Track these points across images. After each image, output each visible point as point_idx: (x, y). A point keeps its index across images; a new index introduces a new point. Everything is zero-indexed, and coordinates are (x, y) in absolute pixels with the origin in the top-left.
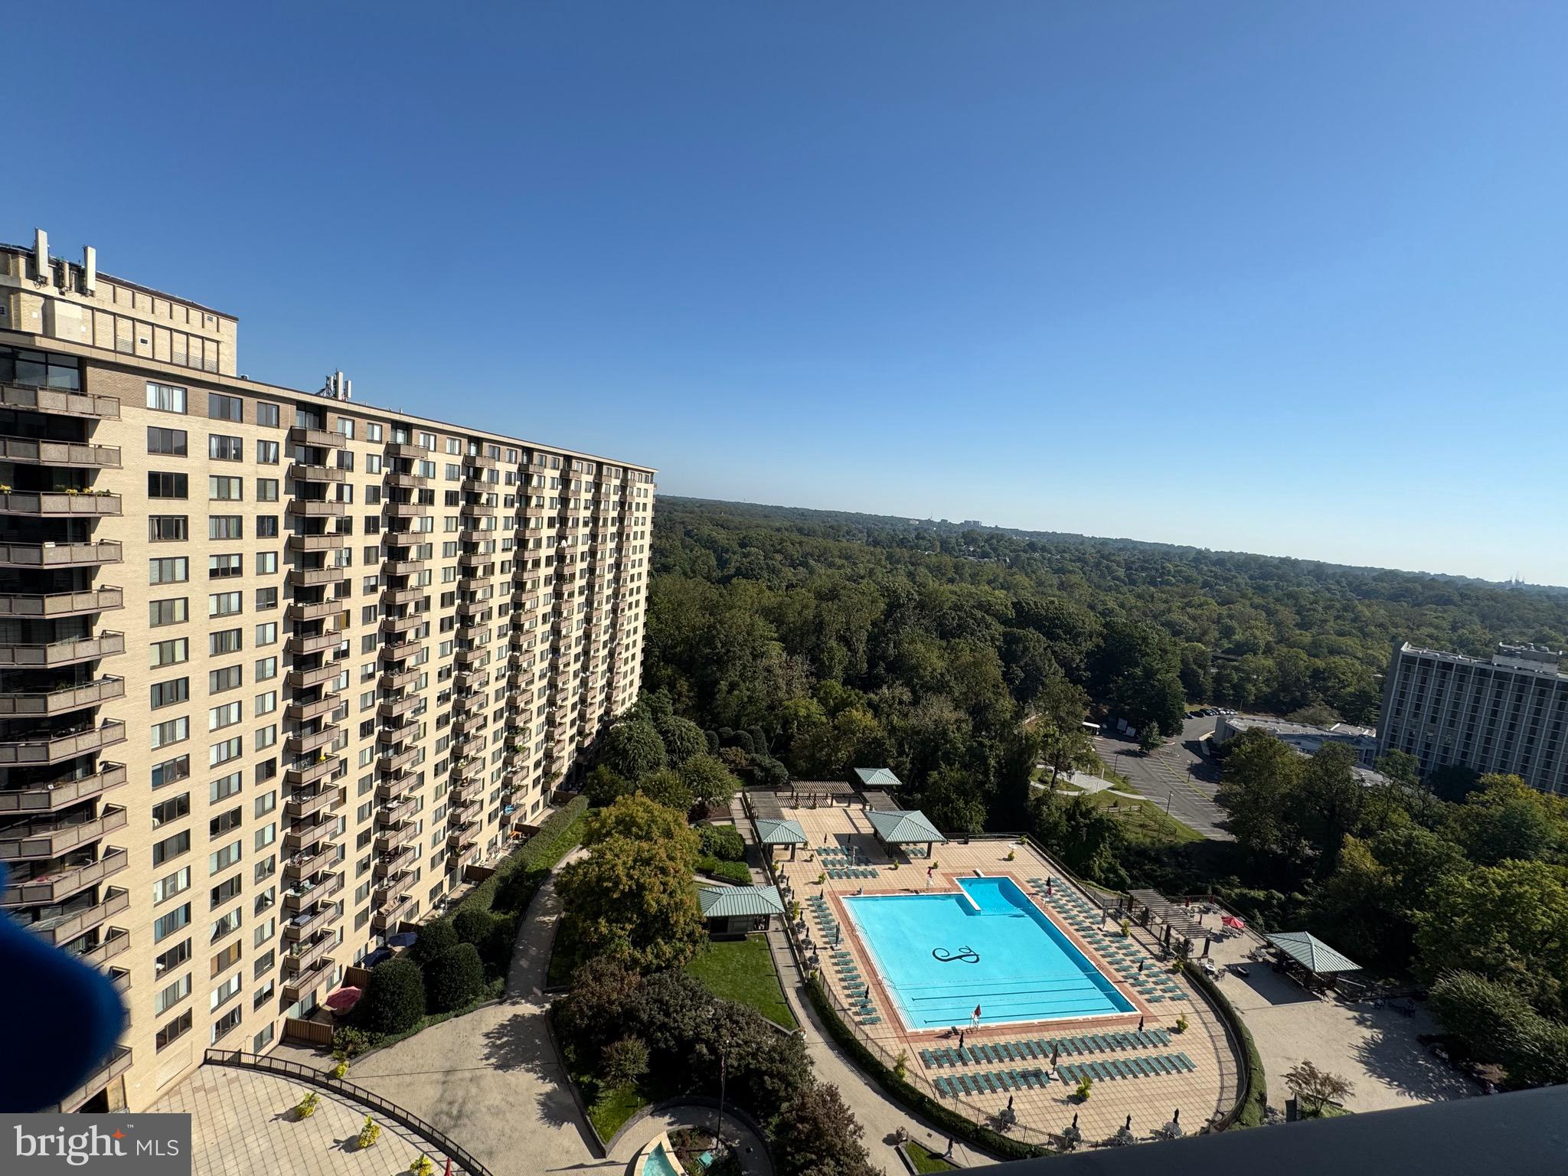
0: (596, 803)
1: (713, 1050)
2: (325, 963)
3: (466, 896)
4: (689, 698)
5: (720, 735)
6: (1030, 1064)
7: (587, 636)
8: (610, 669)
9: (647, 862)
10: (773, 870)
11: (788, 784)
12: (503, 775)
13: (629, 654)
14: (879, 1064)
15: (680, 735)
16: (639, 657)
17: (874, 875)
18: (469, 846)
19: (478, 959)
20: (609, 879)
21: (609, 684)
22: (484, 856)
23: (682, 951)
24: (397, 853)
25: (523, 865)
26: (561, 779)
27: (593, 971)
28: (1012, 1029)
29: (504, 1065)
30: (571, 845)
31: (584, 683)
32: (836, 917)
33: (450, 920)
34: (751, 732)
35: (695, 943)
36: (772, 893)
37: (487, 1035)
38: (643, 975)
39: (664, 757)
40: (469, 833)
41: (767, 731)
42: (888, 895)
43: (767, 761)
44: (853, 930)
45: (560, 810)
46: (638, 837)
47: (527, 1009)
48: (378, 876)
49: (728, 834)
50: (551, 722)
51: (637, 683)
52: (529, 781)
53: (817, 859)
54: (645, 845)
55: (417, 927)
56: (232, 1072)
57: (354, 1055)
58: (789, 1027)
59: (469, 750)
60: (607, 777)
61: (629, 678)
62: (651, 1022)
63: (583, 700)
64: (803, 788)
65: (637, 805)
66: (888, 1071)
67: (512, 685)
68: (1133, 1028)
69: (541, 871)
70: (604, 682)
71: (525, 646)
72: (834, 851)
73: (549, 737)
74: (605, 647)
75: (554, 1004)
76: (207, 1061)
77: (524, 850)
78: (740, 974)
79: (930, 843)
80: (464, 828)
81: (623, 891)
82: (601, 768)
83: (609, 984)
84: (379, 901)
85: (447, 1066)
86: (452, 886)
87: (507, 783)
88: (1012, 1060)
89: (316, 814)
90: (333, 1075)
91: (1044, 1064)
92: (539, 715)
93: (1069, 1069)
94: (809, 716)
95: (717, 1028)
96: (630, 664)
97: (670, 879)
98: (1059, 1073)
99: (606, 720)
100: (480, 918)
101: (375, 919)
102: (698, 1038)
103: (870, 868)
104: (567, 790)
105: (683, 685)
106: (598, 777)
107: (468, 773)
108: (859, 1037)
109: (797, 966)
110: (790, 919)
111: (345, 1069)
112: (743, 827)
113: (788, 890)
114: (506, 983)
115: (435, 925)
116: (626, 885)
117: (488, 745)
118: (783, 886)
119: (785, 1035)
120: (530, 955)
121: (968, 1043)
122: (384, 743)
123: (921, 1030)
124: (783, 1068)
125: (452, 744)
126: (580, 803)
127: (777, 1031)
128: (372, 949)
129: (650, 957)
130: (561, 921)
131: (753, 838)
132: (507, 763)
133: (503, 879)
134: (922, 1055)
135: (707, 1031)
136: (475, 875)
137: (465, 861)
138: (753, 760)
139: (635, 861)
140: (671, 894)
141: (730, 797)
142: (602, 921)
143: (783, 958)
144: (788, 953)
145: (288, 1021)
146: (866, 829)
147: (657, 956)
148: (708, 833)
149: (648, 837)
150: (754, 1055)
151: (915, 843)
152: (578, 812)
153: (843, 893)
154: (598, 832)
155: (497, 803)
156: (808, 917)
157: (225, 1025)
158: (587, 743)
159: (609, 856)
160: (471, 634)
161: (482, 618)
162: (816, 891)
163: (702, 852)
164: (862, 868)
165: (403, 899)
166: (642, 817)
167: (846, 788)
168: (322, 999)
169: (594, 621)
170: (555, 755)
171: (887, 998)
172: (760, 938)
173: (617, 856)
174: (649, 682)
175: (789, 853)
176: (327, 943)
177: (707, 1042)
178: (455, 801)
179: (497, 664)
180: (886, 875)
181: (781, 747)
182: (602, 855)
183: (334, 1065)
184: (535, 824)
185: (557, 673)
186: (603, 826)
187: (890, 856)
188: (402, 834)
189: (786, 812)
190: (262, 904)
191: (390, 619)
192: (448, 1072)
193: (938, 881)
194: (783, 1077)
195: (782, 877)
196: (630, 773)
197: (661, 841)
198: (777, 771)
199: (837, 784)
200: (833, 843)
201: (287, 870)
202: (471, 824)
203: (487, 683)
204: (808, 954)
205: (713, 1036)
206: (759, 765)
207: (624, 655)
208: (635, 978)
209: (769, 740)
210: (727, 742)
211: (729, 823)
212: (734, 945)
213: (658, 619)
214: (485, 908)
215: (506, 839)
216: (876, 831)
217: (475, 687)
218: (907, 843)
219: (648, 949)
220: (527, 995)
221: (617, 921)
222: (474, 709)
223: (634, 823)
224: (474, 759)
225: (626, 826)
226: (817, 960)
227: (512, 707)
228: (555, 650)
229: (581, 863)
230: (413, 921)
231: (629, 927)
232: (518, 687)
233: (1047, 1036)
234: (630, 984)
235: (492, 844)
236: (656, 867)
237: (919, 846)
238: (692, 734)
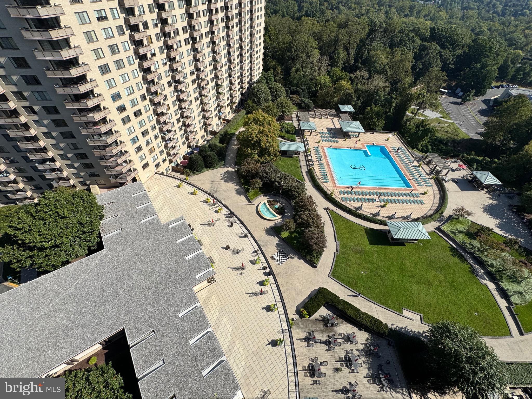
0: (248, 113)
1: (279, 184)
2: (177, 154)
3: (212, 139)
4: (281, 74)
5: (290, 90)
6: (372, 197)
7: (241, 47)
8: (251, 62)
9: (262, 133)
10: (303, 138)
11: (313, 109)
12: (217, 102)
13: (258, 55)
14: (326, 192)
15: (276, 89)
16: (262, 57)
17: (337, 142)
18: (210, 125)
19: (216, 156)
20: (251, 137)
21: (251, 68)
22: (215, 128)
23: (273, 159)
24: (189, 125)
25: (227, 131)
26: (236, 104)
27: (247, 162)
28: (369, 188)
29: (226, 181)
30: (240, 126)
31: (241, 68)
32: (321, 153)
33: (207, 145)
34: (302, 89)
35: (277, 157)
36: (302, 145)
37: (221, 174)
38: (261, 164)
39: (270, 98)
40: (209, 120)
41: (309, 89)
42: (340, 148)
43: (307, 100)
44: (326, 157)
45: (237, 115)
46: (260, 125)
47: (231, 169)
48: (186, 132)
49: (290, 125)
50: (231, 83)
51: (262, 68)
52: (226, 104)
53: (319, 135)
54: (261, 127)
55: (199, 146)
56: (162, 176)
57: (189, 175)
58: (302, 181)
59: (204, 92)
60: (251, 104)
61: (258, 66)
62: (263, 176)
63: (241, 75)
64: (319, 111)
65: (259, 114)
66: (328, 194)
67: (215, 68)
68: (409, 192)
69: (232, 133)
70: (249, 67)
71: (218, 52)
72: (325, 134)
73: (231, 89)
74: (248, 52)
75: (238, 169)
76: (156, 173)
77: (226, 127)
78: (290, 167)
79: (359, 133)
80: (208, 119)
81: (255, 141)
82: (249, 101)
83: (252, 166)
84: (187, 139)
85: (212, 180)
86: (207, 136)
87: (219, 105)
88: (366, 195)
89: (162, 112)
90: (185, 179)
91: (376, 197)
92: (226, 80)
93: (383, 200)
94: (325, 83)
95: (281, 179)
96: (259, 60)
97: (269, 139)
98: (380, 200)
99: (251, 83)
100: (216, 146)
101: (188, 144)
102: (275, 181)
103: (336, 139)
104: (239, 108)
105: (279, 69)
106: (248, 104)
107: (206, 101)
108: (322, 185)
109: (307, 166)
110: (307, 153)
111: (188, 178)
112: (296, 123)
113: (308, 144)
114: (225, 162)
115: (203, 146)
116: (255, 139)
117: (210, 91)
118: (306, 143)
119: (300, 182)
120: (231, 156)
121: (354, 190)
122: (176, 90)
123: (341, 186)
124: (298, 190)
125: (198, 90)
126: (243, 112)
127: (298, 181)
128: (189, 151)
129: (263, 160)
130: (238, 148)
131: (299, 127)
132: (218, 98)
133: (221, 135)
134: (339, 192)
135: (278, 179)
136: (213, 133)
137: (210, 129)
138: (302, 100)
139: (259, 132)
140: (270, 143)
141: (292, 113)
142: (249, 149)
143: (303, 163)
144: (305, 162)
145: (172, 166)
146: (338, 126)
147: (265, 160)
148: (284, 125)
149: (263, 125)
150: (290, 187)
151: (354, 132)
152: (242, 116)
153: (325, 147)
154: (248, 122)
155: (217, 111)
156: (313, 153)
157: (157, 165)
158: (244, 91)
159: (250, 130)
160: (197, 46)
161: (200, 39)
162: (317, 145)
163: (281, 131)
164: (334, 139)
165: (194, 139)
166: (261, 118)
167: (334, 112)
168: (179, 162)
169: (243, 40)
170: (234, 95)
171: (333, 177)
172: (297, 157)
173: (253, 130)
174: (266, 68)
175: (310, 133)
176: (176, 149)
177: (278, 182)
178: (203, 110)
179: (208, 60)
180: (341, 142)
181: (313, 95)
182: (248, 129)
183: (185, 177)
184: (229, 119)
185: (231, 64)
186: (249, 120)
187: (344, 136)
188: (189, 120)
189: (311, 119)
190: (156, 137)
191: (166, 39)
192: (212, 182)
193: (359, 145)
194: (297, 192)
195: (306, 140)
196: (258, 103)
197: (267, 126)
198: (310, 104)
199: (331, 110)
200: (325, 131)
201: (159, 128)
202: (209, 118)
203: (206, 67)
204: (311, 163)
205: (279, 181)
206: (304, 102)
207: (256, 56)
208: (259, 165)
209: (309, 92)
210: (293, 93)
211: (291, 122)
212: (288, 158)
213: (270, 38)
214: (217, 143)
215: (221, 123)
216: (341, 128)
217: (202, 69)
218: (351, 132)
219: (263, 158)
220: (230, 166)
221: (253, 149)
222: (203, 77)
223: (259, 120)
224: (207, 96)
225: (256, 121)
226: (313, 165)
227: (216, 77)
228: (229, 53)
229: (243, 131)
230: (198, 145)
231: (257, 151)
232: (217, 69)
233: (379, 191)
234: (257, 166)
235: (217, 124)
236: (265, 134)
237: (356, 133)
238: (280, 89)
